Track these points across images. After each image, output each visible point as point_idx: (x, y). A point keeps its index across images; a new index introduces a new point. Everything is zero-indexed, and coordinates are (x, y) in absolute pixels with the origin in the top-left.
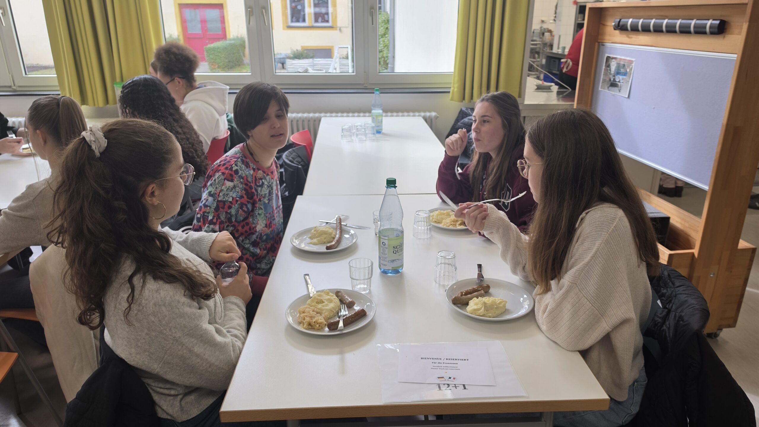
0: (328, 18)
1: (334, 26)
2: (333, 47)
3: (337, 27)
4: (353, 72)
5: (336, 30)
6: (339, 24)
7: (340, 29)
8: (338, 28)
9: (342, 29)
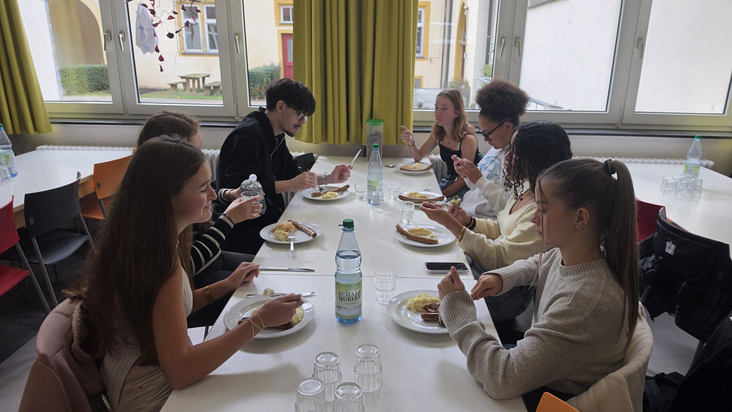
0: (420, 48)
1: (425, 57)
2: (422, 77)
3: (427, 58)
4: (606, 111)
5: (427, 60)
6: (430, 55)
7: (431, 60)
8: (429, 59)
9: (432, 59)
